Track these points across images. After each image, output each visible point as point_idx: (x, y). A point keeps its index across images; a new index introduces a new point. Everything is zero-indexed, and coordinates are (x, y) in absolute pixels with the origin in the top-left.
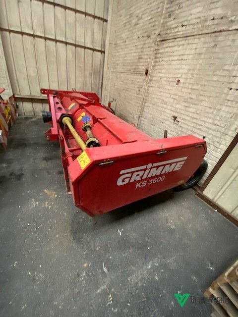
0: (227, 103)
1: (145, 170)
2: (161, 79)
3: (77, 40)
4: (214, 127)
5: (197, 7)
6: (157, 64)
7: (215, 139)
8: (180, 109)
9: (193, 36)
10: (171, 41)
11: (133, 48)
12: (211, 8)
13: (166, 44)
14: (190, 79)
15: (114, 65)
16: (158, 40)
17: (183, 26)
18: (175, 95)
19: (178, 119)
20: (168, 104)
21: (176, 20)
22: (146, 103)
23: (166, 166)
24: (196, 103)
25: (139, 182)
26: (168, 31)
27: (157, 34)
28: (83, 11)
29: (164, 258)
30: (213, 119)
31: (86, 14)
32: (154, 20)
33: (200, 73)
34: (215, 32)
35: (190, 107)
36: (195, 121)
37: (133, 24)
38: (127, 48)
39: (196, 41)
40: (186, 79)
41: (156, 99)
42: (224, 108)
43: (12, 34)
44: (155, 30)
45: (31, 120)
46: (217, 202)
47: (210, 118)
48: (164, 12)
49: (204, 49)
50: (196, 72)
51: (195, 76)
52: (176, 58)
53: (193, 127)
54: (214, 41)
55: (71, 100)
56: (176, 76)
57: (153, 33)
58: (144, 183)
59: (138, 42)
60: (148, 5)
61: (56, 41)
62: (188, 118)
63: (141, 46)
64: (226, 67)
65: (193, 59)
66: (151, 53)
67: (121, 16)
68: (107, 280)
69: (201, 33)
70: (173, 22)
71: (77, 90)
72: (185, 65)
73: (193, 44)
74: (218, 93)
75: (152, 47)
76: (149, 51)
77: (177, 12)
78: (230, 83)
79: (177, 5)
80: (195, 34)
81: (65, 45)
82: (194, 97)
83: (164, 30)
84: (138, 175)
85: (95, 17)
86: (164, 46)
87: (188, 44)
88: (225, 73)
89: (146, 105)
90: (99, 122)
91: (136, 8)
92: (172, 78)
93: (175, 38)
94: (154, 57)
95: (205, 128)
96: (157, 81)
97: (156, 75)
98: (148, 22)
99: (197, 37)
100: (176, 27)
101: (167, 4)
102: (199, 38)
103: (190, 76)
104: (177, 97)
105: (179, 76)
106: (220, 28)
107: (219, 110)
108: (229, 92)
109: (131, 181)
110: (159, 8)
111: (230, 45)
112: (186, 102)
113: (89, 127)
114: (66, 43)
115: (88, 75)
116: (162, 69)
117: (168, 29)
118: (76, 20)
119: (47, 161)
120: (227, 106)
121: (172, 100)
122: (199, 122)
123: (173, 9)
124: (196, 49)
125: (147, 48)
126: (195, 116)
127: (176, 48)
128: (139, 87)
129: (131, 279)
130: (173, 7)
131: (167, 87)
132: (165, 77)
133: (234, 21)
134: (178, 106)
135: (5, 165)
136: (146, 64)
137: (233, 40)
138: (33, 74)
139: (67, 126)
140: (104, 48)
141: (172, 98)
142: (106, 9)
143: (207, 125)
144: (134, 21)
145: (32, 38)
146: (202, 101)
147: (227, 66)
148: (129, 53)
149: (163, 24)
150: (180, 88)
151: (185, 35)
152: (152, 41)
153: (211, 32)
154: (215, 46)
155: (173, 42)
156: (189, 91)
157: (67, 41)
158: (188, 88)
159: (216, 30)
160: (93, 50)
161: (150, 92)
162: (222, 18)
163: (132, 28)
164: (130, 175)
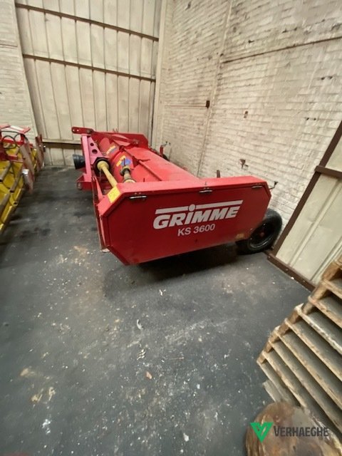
0: (304, 137)
1: (187, 212)
2: (225, 111)
3: (120, 66)
4: (289, 170)
5: (267, 16)
6: (221, 92)
7: (291, 185)
8: (249, 150)
9: (263, 54)
10: (237, 61)
11: (191, 74)
12: (282, 16)
13: (231, 67)
14: (261, 109)
15: (168, 96)
16: (221, 61)
17: (250, 42)
18: (243, 131)
19: (247, 163)
20: (234, 144)
21: (242, 35)
22: (207, 144)
23: (214, 210)
24: (268, 140)
25: (181, 227)
26: (233, 50)
27: (220, 54)
28: (127, 28)
29: (212, 321)
30: (288, 159)
31: (130, 32)
32: (216, 36)
33: (272, 101)
34: (288, 48)
35: (261, 146)
36: (267, 163)
37: (191, 43)
38: (184, 74)
39: (267, 60)
40: (255, 109)
41: (219, 139)
42: (301, 144)
43: (37, 61)
44: (217, 48)
45: (61, 171)
46: (294, 267)
47: (284, 158)
48: (228, 25)
49: (276, 70)
50: (267, 100)
51: (266, 105)
52: (243, 84)
53: (265, 172)
54: (286, 60)
55: (111, 143)
56: (243, 107)
57: (215, 52)
58: (188, 231)
59: (198, 65)
60: (209, 16)
61: (93, 69)
62: (258, 161)
63: (201, 71)
64: (302, 92)
65: (262, 84)
66: (213, 79)
67: (176, 33)
68: (141, 336)
69: (271, 50)
70: (238, 38)
71: (120, 132)
72: (254, 91)
73: (263, 64)
74: (292, 125)
75: (214, 71)
76: (210, 77)
77: (243, 24)
78: (307, 111)
79: (243, 15)
80: (264, 51)
81: (104, 73)
82: (265, 132)
83: (227, 49)
84: (179, 218)
85: (142, 36)
86: (229, 69)
87: (257, 65)
88: (300, 99)
89: (208, 147)
90: (140, 164)
91: (194, 21)
92: (239, 109)
93: (242, 58)
94: (217, 84)
95: (278, 172)
96: (221, 115)
97: (219, 107)
98: (208, 39)
99: (268, 54)
100: (243, 44)
101: (232, 14)
102: (270, 57)
103: (259, 106)
104: (245, 133)
105: (247, 106)
106: (293, 43)
107: (295, 147)
108: (305, 123)
109: (170, 226)
110: (222, 20)
111: (305, 63)
112: (255, 139)
113: (128, 170)
114: (106, 71)
115: (133, 112)
116: (226, 99)
117: (232, 47)
118: (118, 41)
119: (79, 217)
120: (304, 141)
121: (239, 139)
122: (272, 165)
123: (238, 21)
124: (266, 70)
125: (207, 72)
126: (267, 157)
127: (243, 71)
128: (198, 125)
129: (169, 338)
130: (238, 18)
131: (233, 122)
132: (230, 109)
133: (310, 32)
134: (246, 146)
135: (28, 220)
136: (208, 93)
137: (309, 57)
138: (64, 112)
139: (103, 172)
140: (154, 75)
141: (239, 136)
142: (156, 25)
143: (281, 167)
144: (191, 39)
145: (63, 66)
146: (274, 136)
147: (303, 89)
148: (186, 81)
149: (226, 40)
150: (249, 122)
151: (253, 54)
152: (213, 63)
153: (283, 47)
154: (289, 65)
155: (239, 63)
156: (260, 125)
157: (107, 69)
158: (258, 122)
159: (289, 45)
160: (140, 78)
161: (212, 130)
162: (296, 29)
163: (189, 48)
164: (168, 217)
